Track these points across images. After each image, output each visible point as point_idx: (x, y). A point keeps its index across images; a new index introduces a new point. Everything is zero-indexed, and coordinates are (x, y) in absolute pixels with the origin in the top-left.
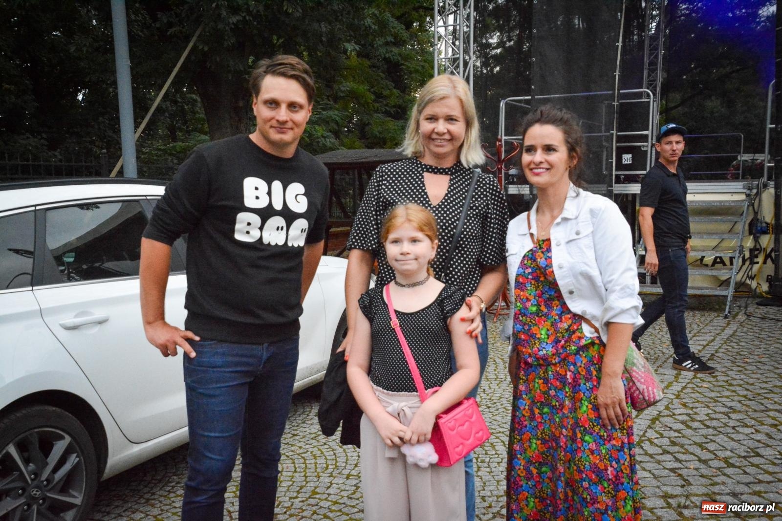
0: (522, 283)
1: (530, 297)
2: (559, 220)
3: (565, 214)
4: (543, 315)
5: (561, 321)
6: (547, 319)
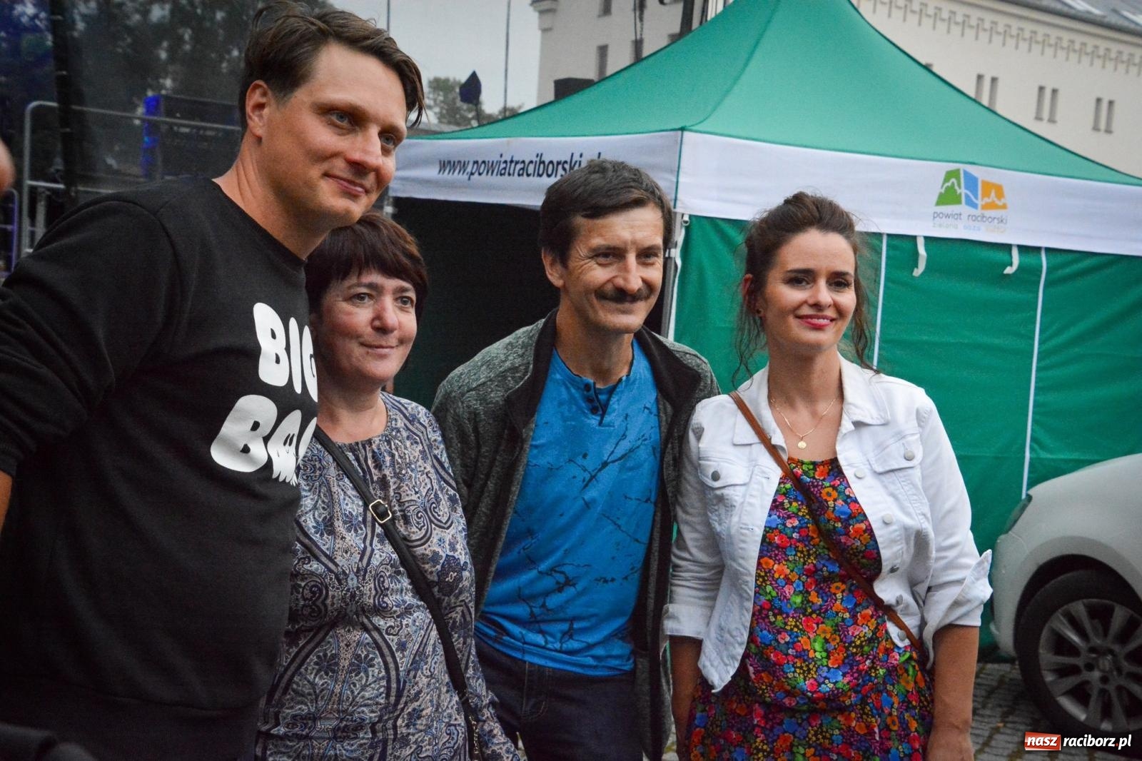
1: (793, 576)
4: (813, 612)
5: (856, 623)
6: (824, 618)
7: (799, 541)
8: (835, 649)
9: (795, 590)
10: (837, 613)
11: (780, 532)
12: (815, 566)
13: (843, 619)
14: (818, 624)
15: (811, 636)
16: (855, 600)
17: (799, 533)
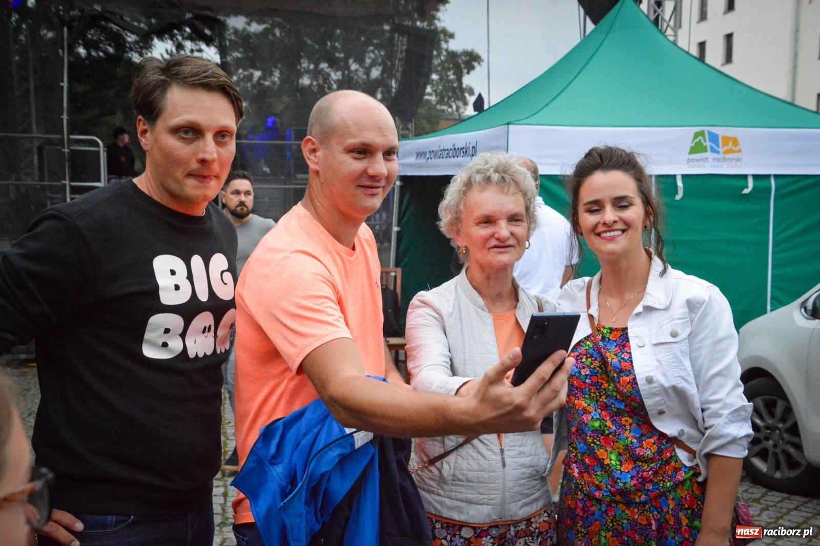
0: (577, 388)
1: (590, 409)
2: (639, 309)
3: (648, 301)
4: (610, 433)
5: (641, 446)
6: (618, 439)
7: (591, 385)
8: (627, 461)
9: (592, 418)
10: (627, 438)
11: (577, 378)
12: (605, 403)
13: (632, 443)
14: (614, 442)
15: (608, 450)
16: (641, 432)
17: (590, 379)
